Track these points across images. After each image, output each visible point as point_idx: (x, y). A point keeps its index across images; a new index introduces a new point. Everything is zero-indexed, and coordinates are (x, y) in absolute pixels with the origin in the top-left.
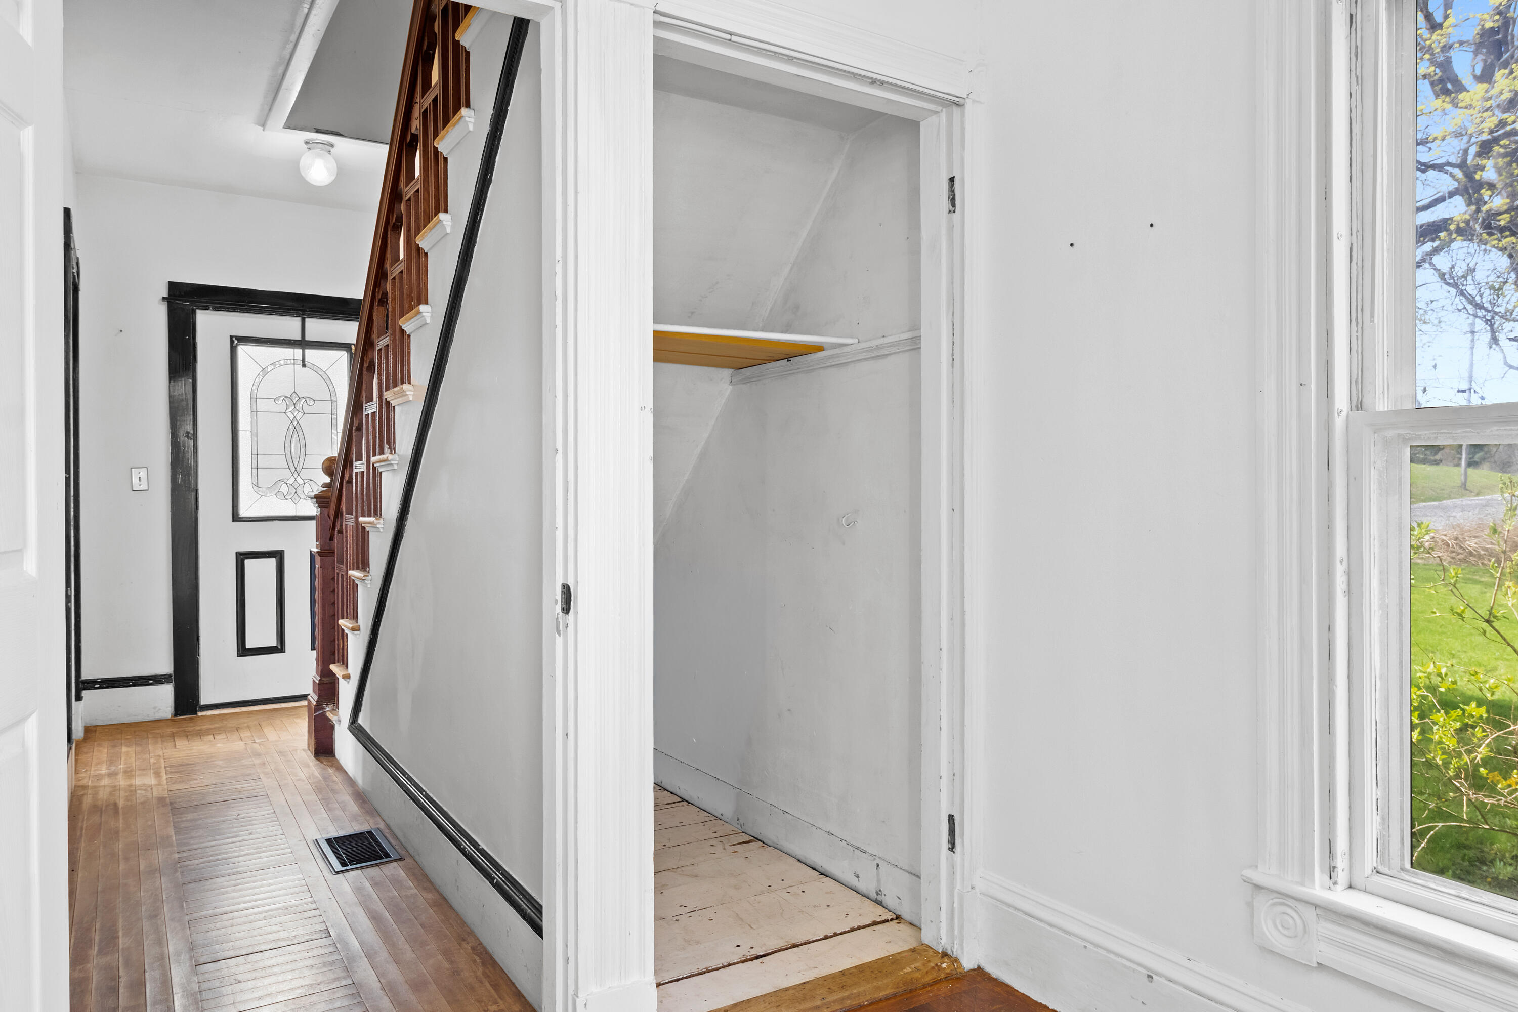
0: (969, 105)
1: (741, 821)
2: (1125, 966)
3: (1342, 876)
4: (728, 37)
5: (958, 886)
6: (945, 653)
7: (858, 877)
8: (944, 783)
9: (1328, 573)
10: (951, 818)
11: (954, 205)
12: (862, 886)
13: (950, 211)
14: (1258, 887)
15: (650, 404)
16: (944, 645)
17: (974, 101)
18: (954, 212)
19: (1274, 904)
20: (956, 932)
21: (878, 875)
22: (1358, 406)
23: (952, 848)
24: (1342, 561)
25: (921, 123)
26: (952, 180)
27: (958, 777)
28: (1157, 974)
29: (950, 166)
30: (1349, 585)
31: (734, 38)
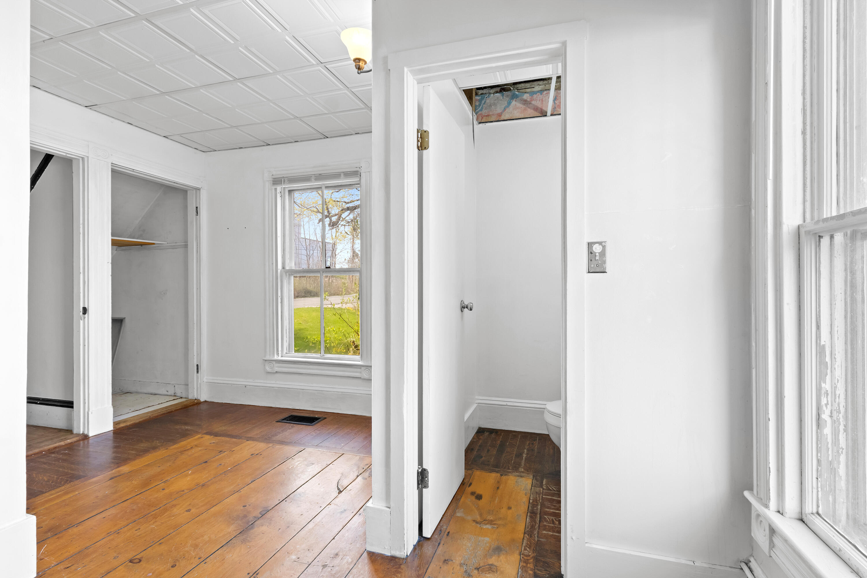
0: (201, 190)
1: (121, 389)
2: (241, 386)
3: (280, 355)
4: (133, 170)
5: (199, 382)
6: (195, 325)
7: (168, 391)
8: (195, 357)
9: (277, 299)
10: (197, 365)
11: (197, 214)
12: (169, 393)
13: (196, 215)
14: (266, 360)
15: (110, 261)
16: (195, 322)
17: (203, 189)
18: (198, 215)
19: (268, 363)
20: (199, 393)
21: (175, 389)
22: (283, 268)
23: (198, 372)
24: (280, 297)
25: (188, 191)
26: (197, 207)
27: (199, 354)
28: (247, 385)
29: (196, 204)
30: (281, 301)
31: (134, 171)
